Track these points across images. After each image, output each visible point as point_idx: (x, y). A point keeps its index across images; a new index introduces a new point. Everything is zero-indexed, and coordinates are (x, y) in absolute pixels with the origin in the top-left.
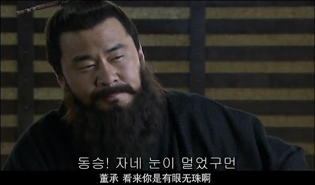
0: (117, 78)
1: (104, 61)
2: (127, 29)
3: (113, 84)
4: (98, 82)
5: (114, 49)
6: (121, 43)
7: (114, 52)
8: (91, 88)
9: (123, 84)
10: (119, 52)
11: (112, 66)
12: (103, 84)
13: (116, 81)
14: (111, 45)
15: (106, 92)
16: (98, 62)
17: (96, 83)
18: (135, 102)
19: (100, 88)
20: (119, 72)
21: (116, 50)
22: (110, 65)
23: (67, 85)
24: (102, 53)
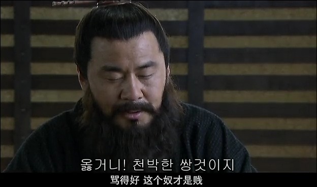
0: (142, 95)
1: (133, 76)
2: (160, 45)
4: (122, 96)
5: (146, 66)
6: (154, 61)
7: (146, 69)
9: (145, 103)
10: (149, 71)
11: (139, 82)
12: (126, 99)
13: (140, 98)
14: (143, 61)
15: (127, 106)
16: (126, 76)
17: (119, 97)
18: (154, 123)
19: (124, 102)
20: (145, 88)
21: (148, 68)
22: (137, 79)
23: (89, 89)
24: (133, 69)
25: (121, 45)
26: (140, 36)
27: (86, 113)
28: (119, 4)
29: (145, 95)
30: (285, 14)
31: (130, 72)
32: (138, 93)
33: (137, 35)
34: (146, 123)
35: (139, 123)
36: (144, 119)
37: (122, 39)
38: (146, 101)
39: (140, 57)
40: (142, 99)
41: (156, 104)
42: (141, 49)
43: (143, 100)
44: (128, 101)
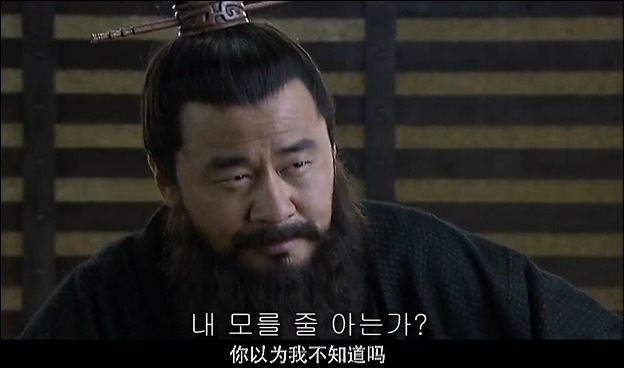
0: (293, 209)
2: (318, 105)
4: (253, 216)
5: (294, 149)
6: (309, 138)
7: (294, 155)
9: (301, 223)
10: (302, 156)
12: (263, 221)
14: (290, 140)
15: (265, 235)
17: (247, 217)
18: (317, 258)
20: (296, 195)
21: (300, 152)
22: (280, 179)
25: (243, 116)
26: (278, 93)
27: (176, 253)
28: (226, 26)
29: (300, 208)
30: (554, 29)
32: (285, 208)
33: (272, 91)
34: (302, 258)
35: (290, 261)
36: (299, 251)
37: (245, 104)
39: (281, 133)
40: (293, 218)
41: (322, 223)
42: (285, 118)
43: (297, 219)
44: (265, 225)
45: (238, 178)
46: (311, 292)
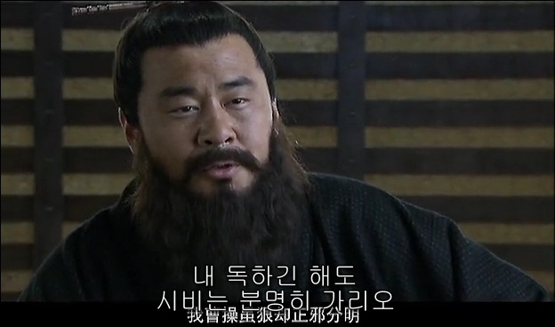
0: (233, 134)
1: (215, 102)
3: (224, 146)
4: (200, 138)
5: (235, 84)
6: (248, 77)
7: (235, 89)
8: (187, 149)
10: (242, 92)
11: (227, 114)
12: (209, 142)
13: (230, 140)
14: (231, 77)
15: (209, 156)
16: (205, 104)
17: (195, 141)
18: (257, 188)
19: (203, 150)
20: (237, 126)
21: (240, 87)
22: (223, 111)
24: (214, 87)
25: (192, 53)
26: (221, 38)
29: (240, 137)
31: (210, 96)
32: (226, 133)
33: (217, 36)
34: (244, 186)
35: (233, 187)
36: (242, 178)
37: (193, 43)
38: (242, 147)
40: (234, 143)
41: (261, 154)
43: (236, 144)
44: (210, 147)
45: (186, 109)
46: (252, 217)
